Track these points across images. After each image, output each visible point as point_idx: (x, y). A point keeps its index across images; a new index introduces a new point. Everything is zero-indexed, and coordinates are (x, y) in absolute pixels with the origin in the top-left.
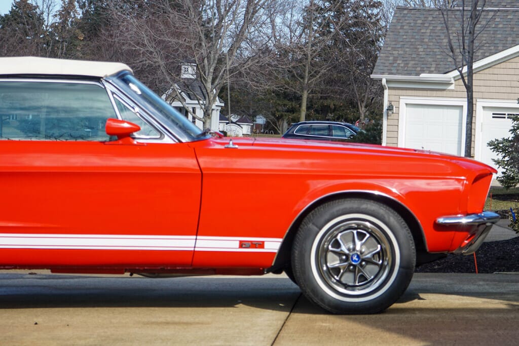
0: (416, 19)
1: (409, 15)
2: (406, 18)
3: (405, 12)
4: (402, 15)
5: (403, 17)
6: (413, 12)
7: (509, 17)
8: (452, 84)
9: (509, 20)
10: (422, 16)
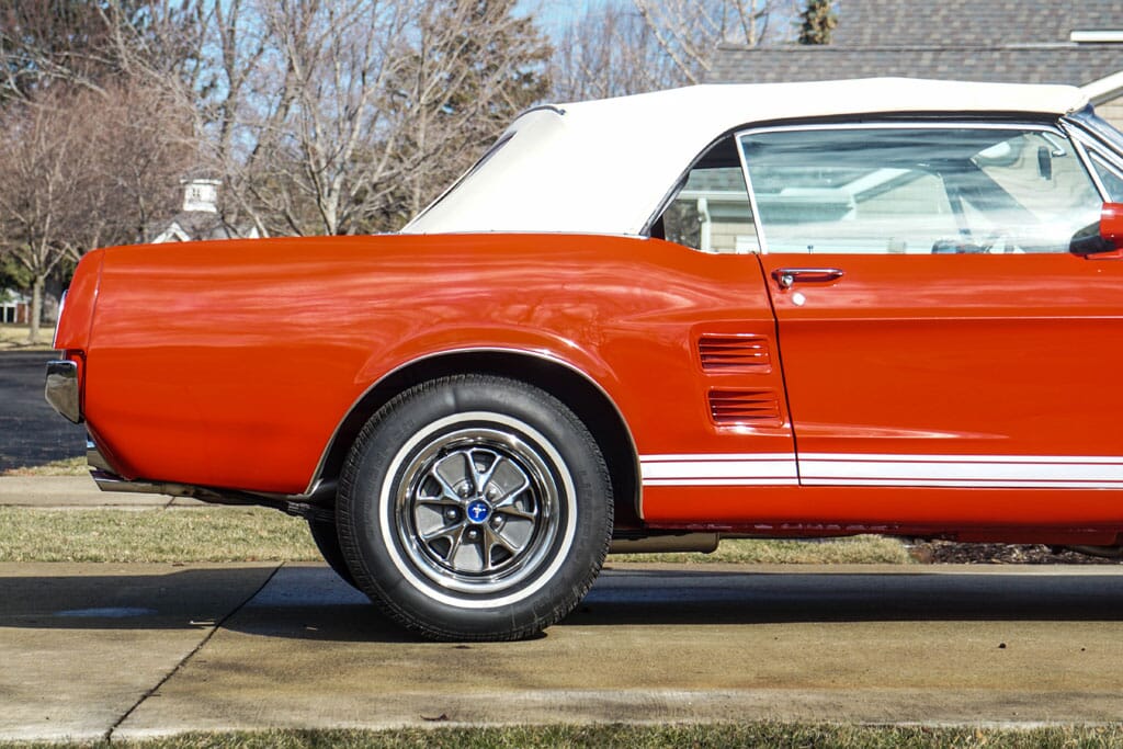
0: (764, 70)
1: (746, 63)
2: (742, 69)
3: (738, 56)
4: (732, 63)
5: (734, 66)
6: (755, 55)
7: (968, 62)
8: (851, 209)
9: (968, 69)
10: (777, 64)
